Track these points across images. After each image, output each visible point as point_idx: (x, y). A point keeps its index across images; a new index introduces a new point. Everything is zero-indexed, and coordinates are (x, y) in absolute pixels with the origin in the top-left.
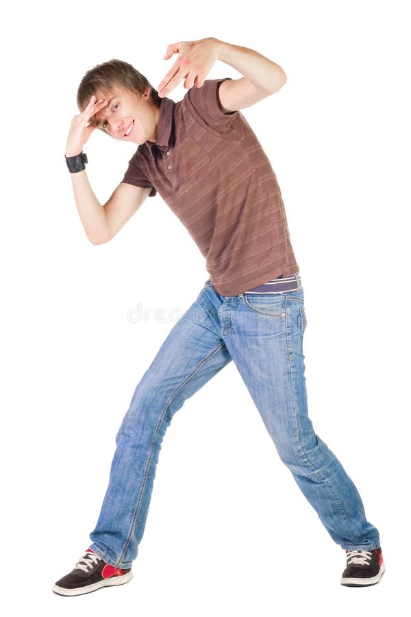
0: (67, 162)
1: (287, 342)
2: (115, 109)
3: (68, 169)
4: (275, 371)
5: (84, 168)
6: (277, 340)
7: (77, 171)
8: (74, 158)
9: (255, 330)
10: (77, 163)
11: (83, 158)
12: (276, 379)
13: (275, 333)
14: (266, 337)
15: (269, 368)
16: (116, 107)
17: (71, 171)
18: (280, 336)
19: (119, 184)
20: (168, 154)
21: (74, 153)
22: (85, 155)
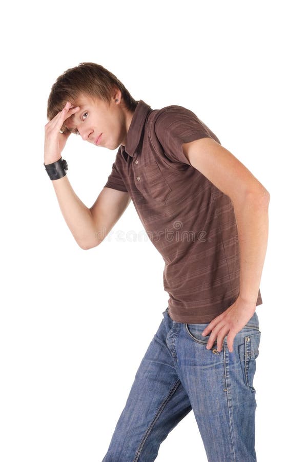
0: (47, 170)
1: (225, 373)
2: (84, 117)
3: (48, 177)
4: (211, 403)
5: (64, 174)
6: (214, 370)
7: (58, 177)
8: (53, 165)
9: (193, 359)
10: (57, 170)
11: (63, 164)
12: (212, 412)
13: (212, 364)
14: (203, 367)
15: (205, 400)
16: (85, 115)
17: (52, 179)
18: (217, 367)
19: (102, 188)
20: (137, 162)
21: (52, 160)
22: (64, 162)
